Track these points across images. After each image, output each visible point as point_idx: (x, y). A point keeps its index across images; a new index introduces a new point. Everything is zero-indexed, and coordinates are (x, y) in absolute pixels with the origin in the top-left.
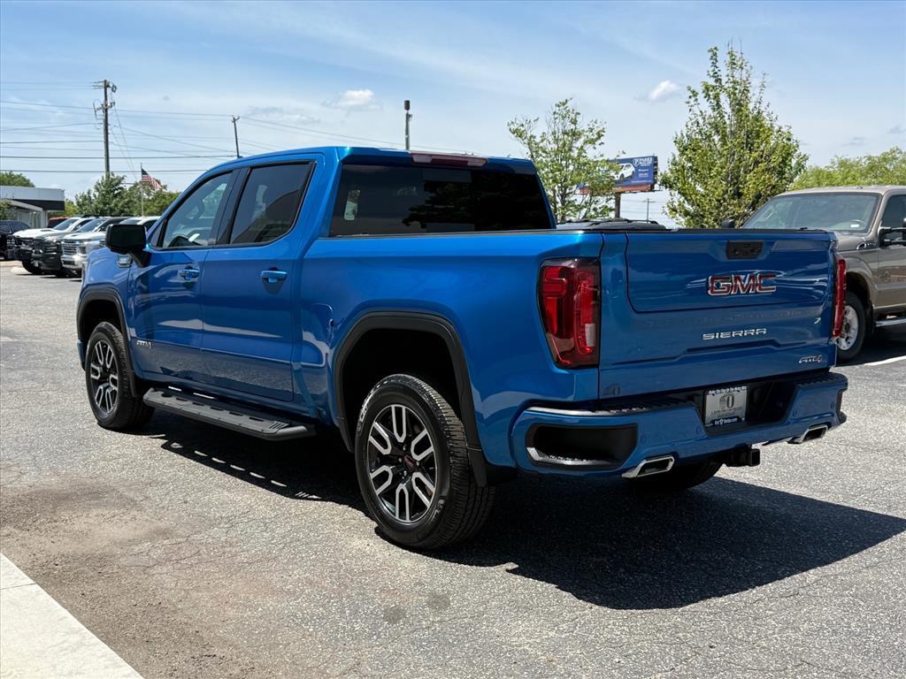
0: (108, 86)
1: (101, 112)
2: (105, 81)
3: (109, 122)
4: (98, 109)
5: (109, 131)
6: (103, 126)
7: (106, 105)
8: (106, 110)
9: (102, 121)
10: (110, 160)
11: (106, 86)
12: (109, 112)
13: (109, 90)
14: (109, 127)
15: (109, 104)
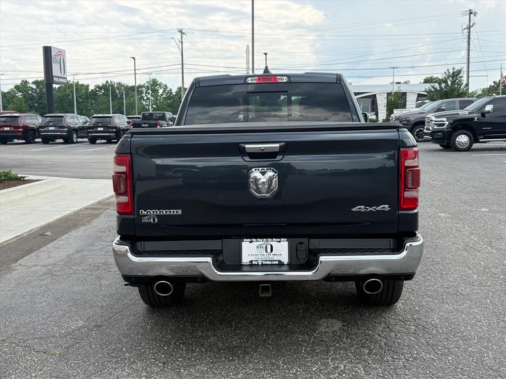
0: (472, 13)
1: (466, 31)
2: (470, 10)
3: (471, 37)
4: (464, 29)
5: (471, 43)
6: (466, 39)
7: (470, 25)
8: (470, 29)
9: (466, 37)
10: (470, 64)
11: (471, 13)
12: (471, 29)
13: (472, 15)
14: (471, 40)
15: (471, 25)
